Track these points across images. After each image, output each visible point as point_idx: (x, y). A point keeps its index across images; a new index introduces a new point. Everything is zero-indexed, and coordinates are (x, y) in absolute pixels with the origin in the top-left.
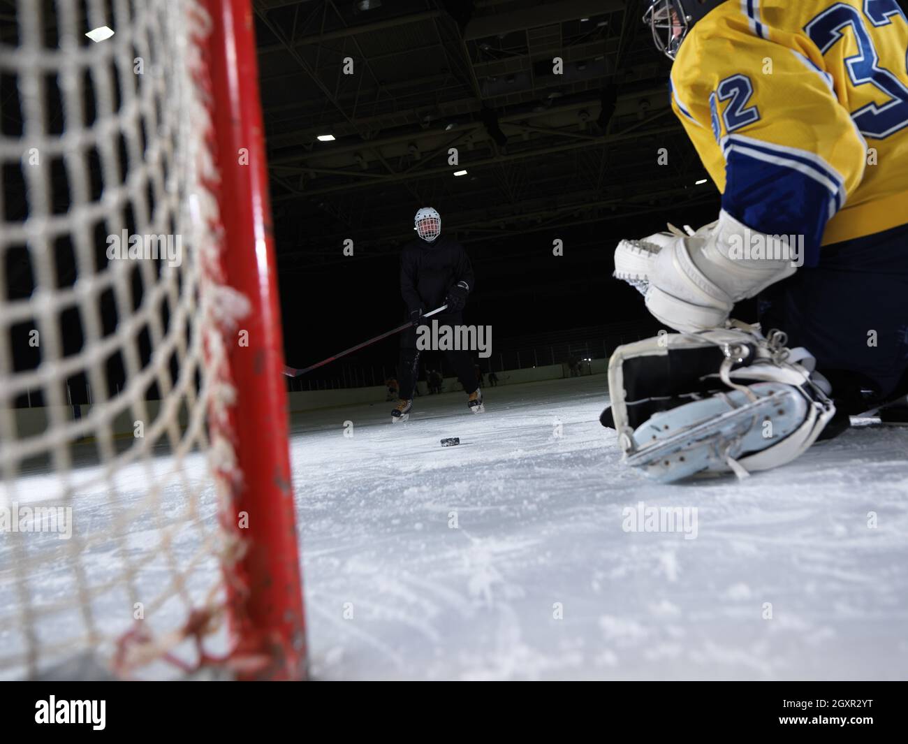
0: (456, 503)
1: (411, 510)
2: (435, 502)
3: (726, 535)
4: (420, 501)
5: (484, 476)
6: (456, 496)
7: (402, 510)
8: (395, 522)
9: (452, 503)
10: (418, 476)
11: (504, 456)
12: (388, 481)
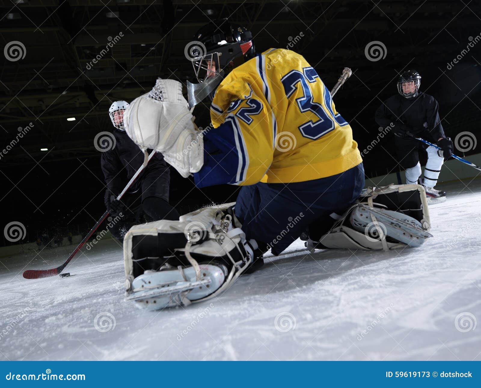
0: (84, 325)
1: (54, 334)
2: (69, 326)
3: (255, 328)
4: (58, 326)
5: (99, 303)
6: (83, 319)
7: (46, 335)
8: (44, 345)
9: (81, 325)
10: (53, 307)
11: (108, 287)
12: (31, 313)
